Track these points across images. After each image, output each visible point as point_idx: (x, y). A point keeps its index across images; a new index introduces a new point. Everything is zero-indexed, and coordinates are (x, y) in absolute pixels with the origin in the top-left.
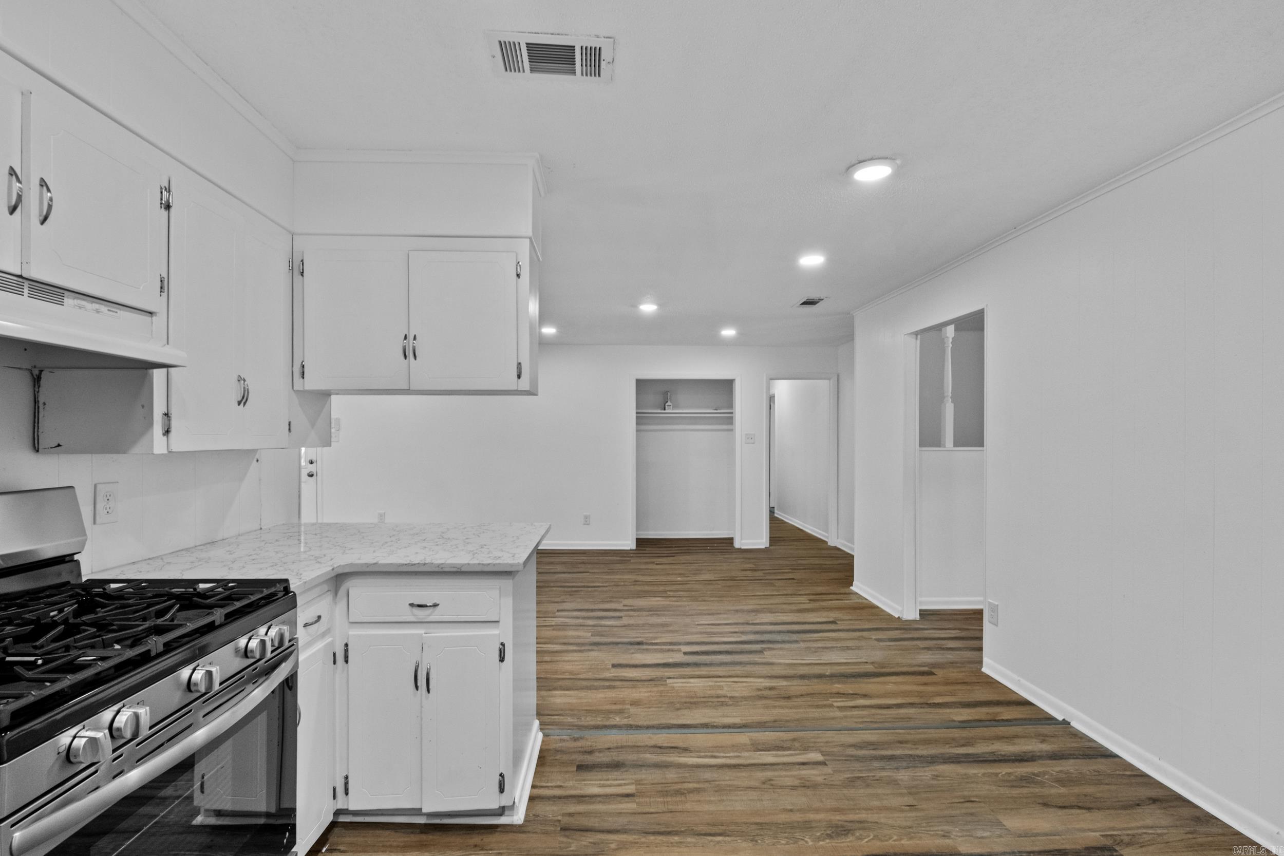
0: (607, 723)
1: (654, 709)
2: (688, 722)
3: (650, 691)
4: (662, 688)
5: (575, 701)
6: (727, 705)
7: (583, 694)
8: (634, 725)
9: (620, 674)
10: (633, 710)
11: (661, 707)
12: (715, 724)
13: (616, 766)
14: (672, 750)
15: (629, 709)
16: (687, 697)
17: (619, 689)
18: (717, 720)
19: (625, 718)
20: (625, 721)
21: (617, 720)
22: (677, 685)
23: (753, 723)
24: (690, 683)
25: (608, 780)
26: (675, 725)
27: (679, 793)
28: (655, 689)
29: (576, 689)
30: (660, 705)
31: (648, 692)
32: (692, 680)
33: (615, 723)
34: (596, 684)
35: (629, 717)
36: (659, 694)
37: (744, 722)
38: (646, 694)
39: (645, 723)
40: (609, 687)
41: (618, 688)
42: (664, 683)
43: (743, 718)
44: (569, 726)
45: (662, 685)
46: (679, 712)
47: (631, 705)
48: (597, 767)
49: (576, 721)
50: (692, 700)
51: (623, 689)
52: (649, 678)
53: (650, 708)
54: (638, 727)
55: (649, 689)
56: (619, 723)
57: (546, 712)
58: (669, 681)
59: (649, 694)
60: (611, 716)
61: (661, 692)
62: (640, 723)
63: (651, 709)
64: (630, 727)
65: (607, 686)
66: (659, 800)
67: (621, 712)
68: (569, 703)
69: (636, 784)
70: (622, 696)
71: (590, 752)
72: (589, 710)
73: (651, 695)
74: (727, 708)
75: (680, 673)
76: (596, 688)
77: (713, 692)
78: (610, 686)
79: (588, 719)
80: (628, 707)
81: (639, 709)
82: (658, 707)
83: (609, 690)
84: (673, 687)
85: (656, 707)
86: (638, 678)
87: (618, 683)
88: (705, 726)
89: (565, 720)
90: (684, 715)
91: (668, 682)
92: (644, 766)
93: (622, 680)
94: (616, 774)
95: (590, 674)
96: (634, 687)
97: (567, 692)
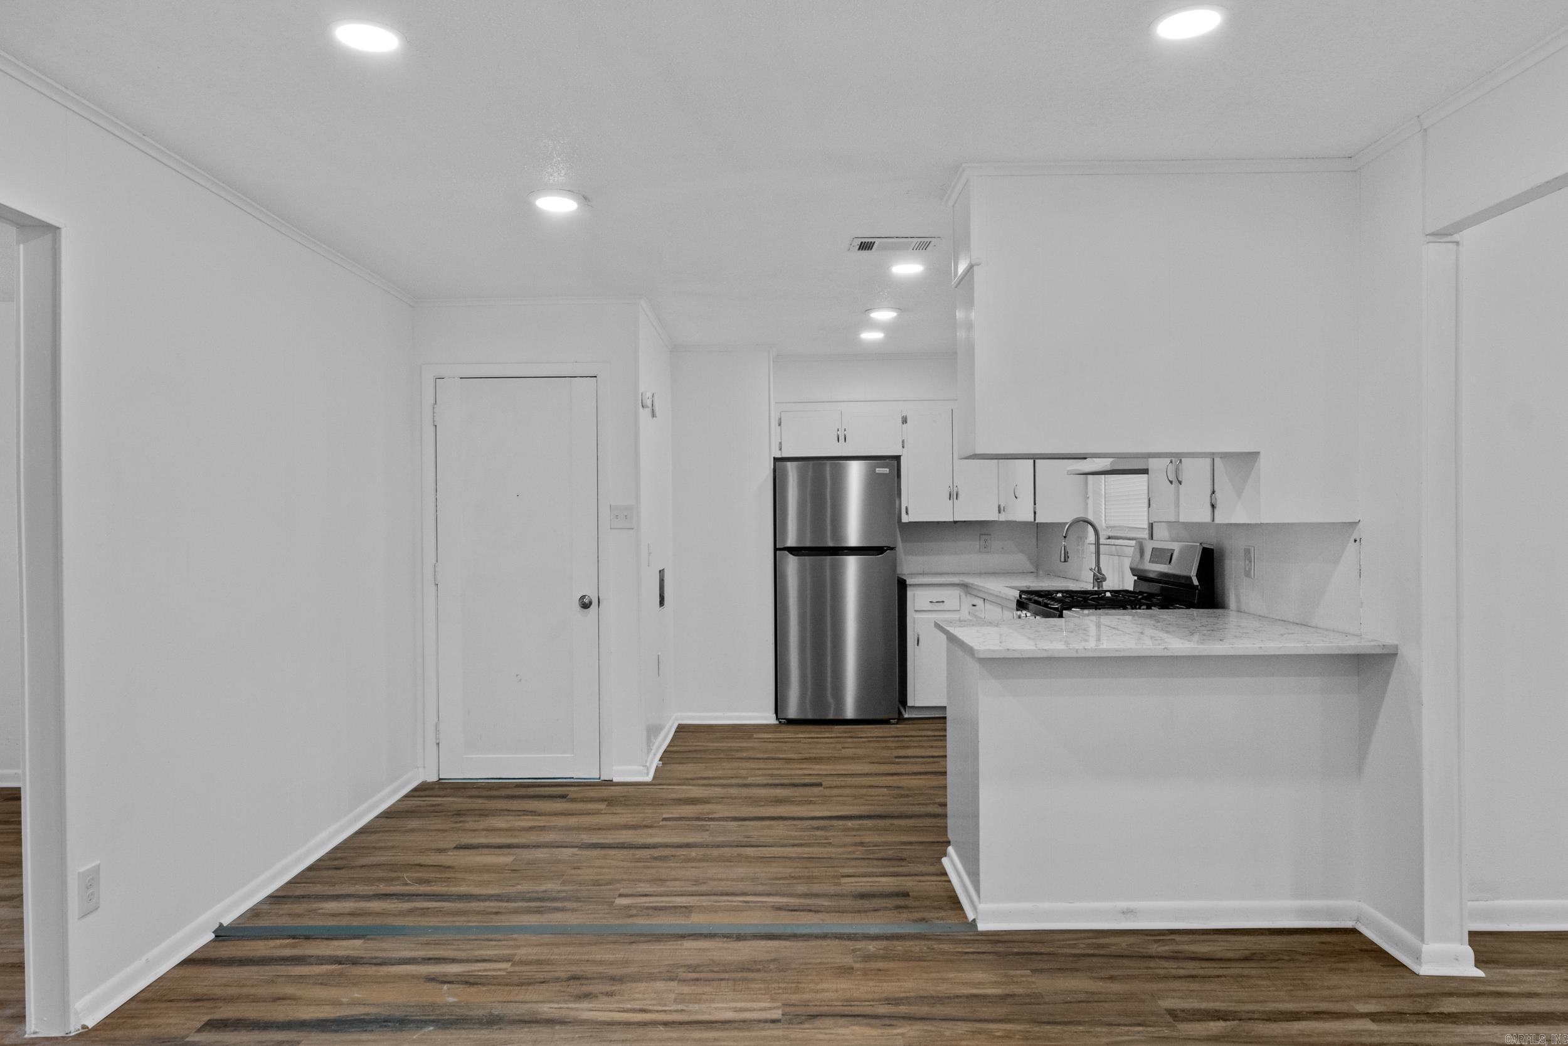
0: (885, 943)
1: (814, 961)
2: (763, 943)
3: (817, 992)
4: (794, 998)
5: (952, 975)
6: (689, 966)
7: (943, 989)
8: (845, 939)
9: (879, 1031)
10: (848, 960)
11: (802, 964)
12: (725, 939)
13: (862, 896)
14: (796, 908)
15: (855, 962)
16: (753, 980)
17: (877, 996)
18: (720, 945)
19: (859, 950)
20: (860, 945)
21: (872, 947)
22: (763, 1005)
23: (666, 941)
24: (736, 1010)
25: (871, 886)
26: (785, 939)
27: (795, 878)
28: (806, 996)
29: (958, 997)
30: (802, 967)
31: (823, 990)
32: (729, 1015)
33: (875, 943)
34: (924, 1010)
35: (854, 951)
36: (800, 985)
37: (679, 942)
38: (825, 986)
39: (829, 942)
40: (897, 1001)
41: (879, 1000)
42: (788, 1009)
43: (680, 947)
44: (940, 939)
45: (794, 1005)
46: (774, 955)
47: (852, 968)
48: (885, 895)
49: (935, 946)
50: (745, 974)
51: (870, 996)
52: (818, 1023)
53: (820, 963)
54: (839, 937)
55: (819, 996)
56: (869, 942)
57: (991, 957)
58: (777, 1014)
59: (820, 987)
60: (881, 952)
61: (797, 991)
62: (837, 942)
63: (819, 961)
64: (851, 937)
65: (904, 1004)
66: (817, 874)
67: (868, 958)
68: (959, 971)
69: (840, 883)
70: (871, 983)
71: (897, 907)
72: (920, 960)
73: (817, 984)
74: (687, 962)
75: (746, 1034)
76: (922, 999)
77: (700, 989)
78: (897, 1004)
79: (918, 948)
80: (857, 965)
81: (838, 961)
82: (806, 964)
83: (897, 995)
84: (773, 1000)
85: (810, 964)
86: (842, 1021)
87: (882, 1010)
88: (739, 938)
89: (951, 946)
90: (767, 952)
91: (780, 1012)
92: (832, 895)
93: (875, 1017)
94: (864, 890)
95: (947, 1033)
96: (849, 1002)
97: (975, 991)
